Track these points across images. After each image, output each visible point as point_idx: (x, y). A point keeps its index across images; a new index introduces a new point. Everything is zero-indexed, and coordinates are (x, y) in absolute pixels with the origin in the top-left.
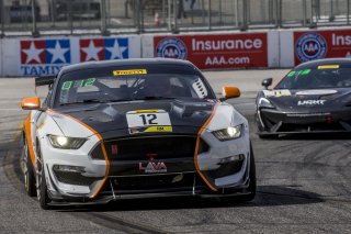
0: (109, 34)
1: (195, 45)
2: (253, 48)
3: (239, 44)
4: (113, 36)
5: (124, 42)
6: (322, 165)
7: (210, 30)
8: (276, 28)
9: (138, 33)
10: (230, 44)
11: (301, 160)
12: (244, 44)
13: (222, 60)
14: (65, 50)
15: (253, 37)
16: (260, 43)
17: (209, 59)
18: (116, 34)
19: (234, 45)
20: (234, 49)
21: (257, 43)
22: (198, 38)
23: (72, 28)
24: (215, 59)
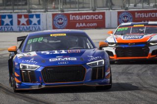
0: (31, 12)
1: (72, 18)
2: (99, 19)
3: (92, 17)
4: (33, 13)
5: (38, 16)
6: (130, 73)
7: (79, 11)
8: (109, 10)
9: (45, 12)
10: (88, 17)
11: (121, 71)
12: (94, 17)
13: (84, 25)
14: (11, 19)
15: (99, 14)
16: (102, 16)
17: (78, 24)
18: (35, 12)
19: (90, 17)
20: (90, 20)
21: (100, 17)
22: (73, 14)
23: (14, 9)
24: (81, 24)
